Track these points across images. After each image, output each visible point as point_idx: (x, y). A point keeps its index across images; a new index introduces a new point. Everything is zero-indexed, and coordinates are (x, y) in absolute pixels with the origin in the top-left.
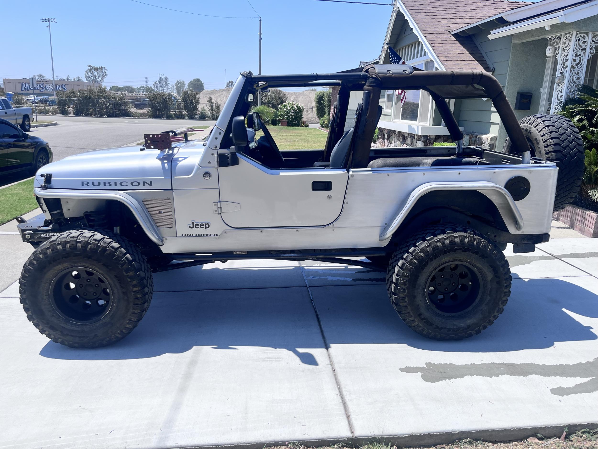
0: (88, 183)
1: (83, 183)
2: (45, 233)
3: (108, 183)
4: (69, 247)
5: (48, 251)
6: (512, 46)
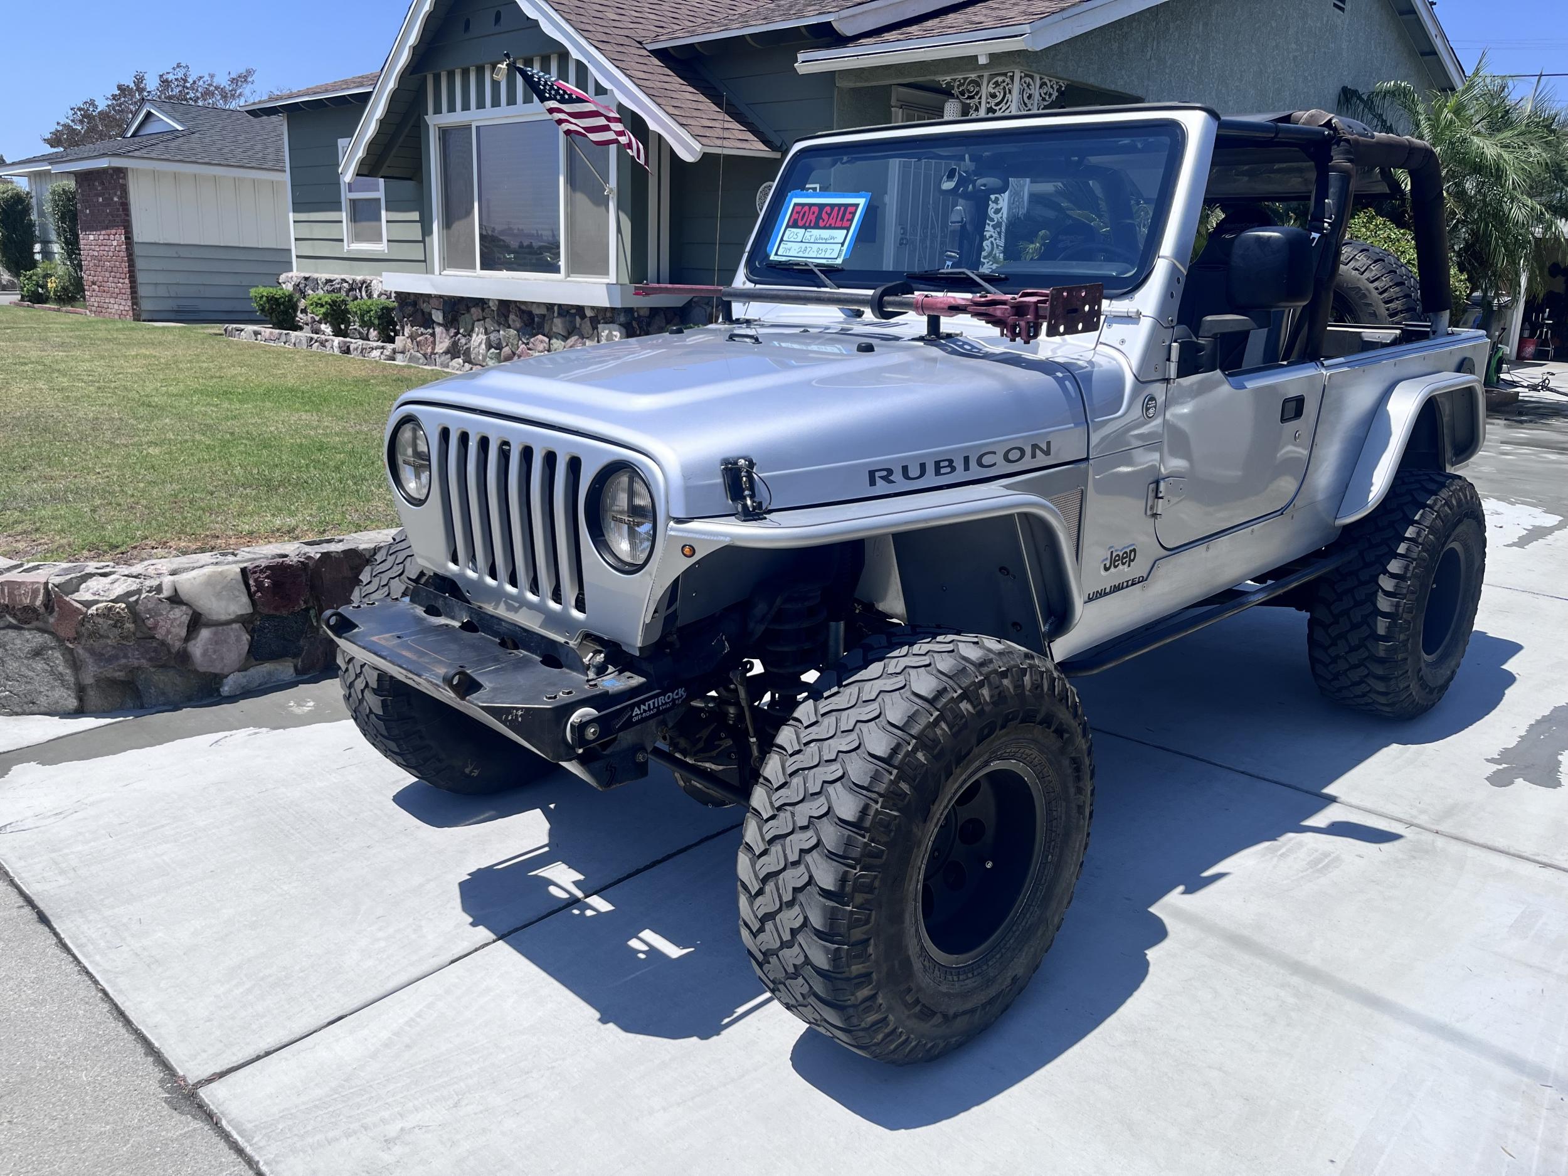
0: (890, 472)
1: (872, 474)
2: (643, 702)
3: (947, 463)
4: (988, 699)
5: (938, 732)
6: (836, 93)
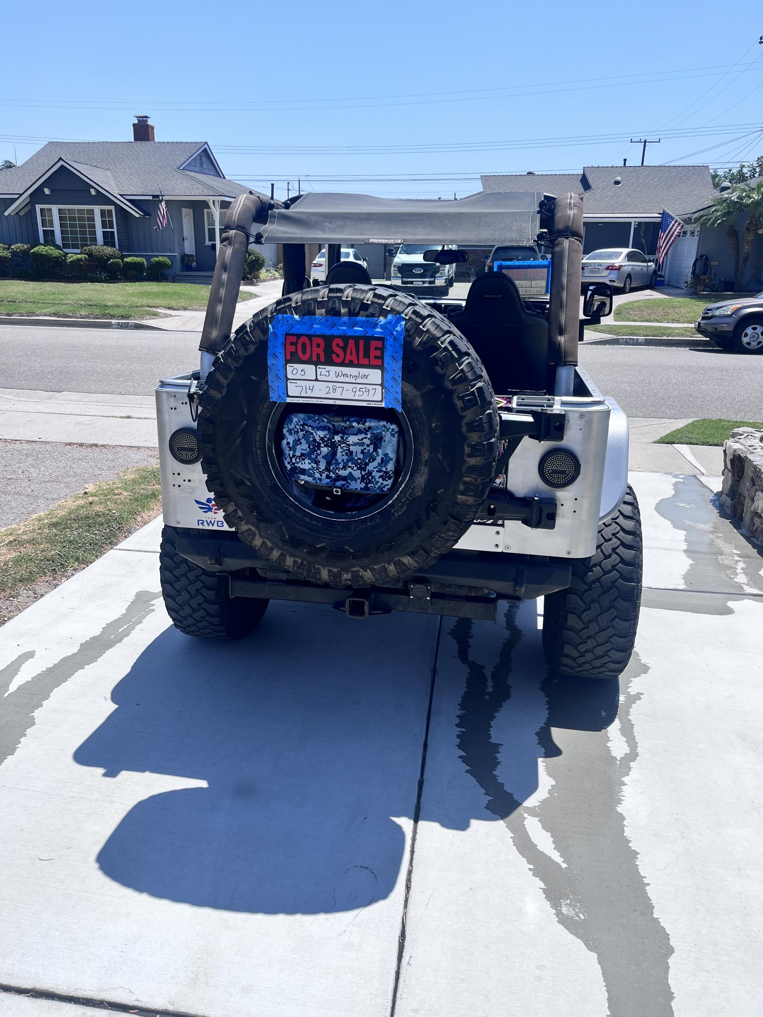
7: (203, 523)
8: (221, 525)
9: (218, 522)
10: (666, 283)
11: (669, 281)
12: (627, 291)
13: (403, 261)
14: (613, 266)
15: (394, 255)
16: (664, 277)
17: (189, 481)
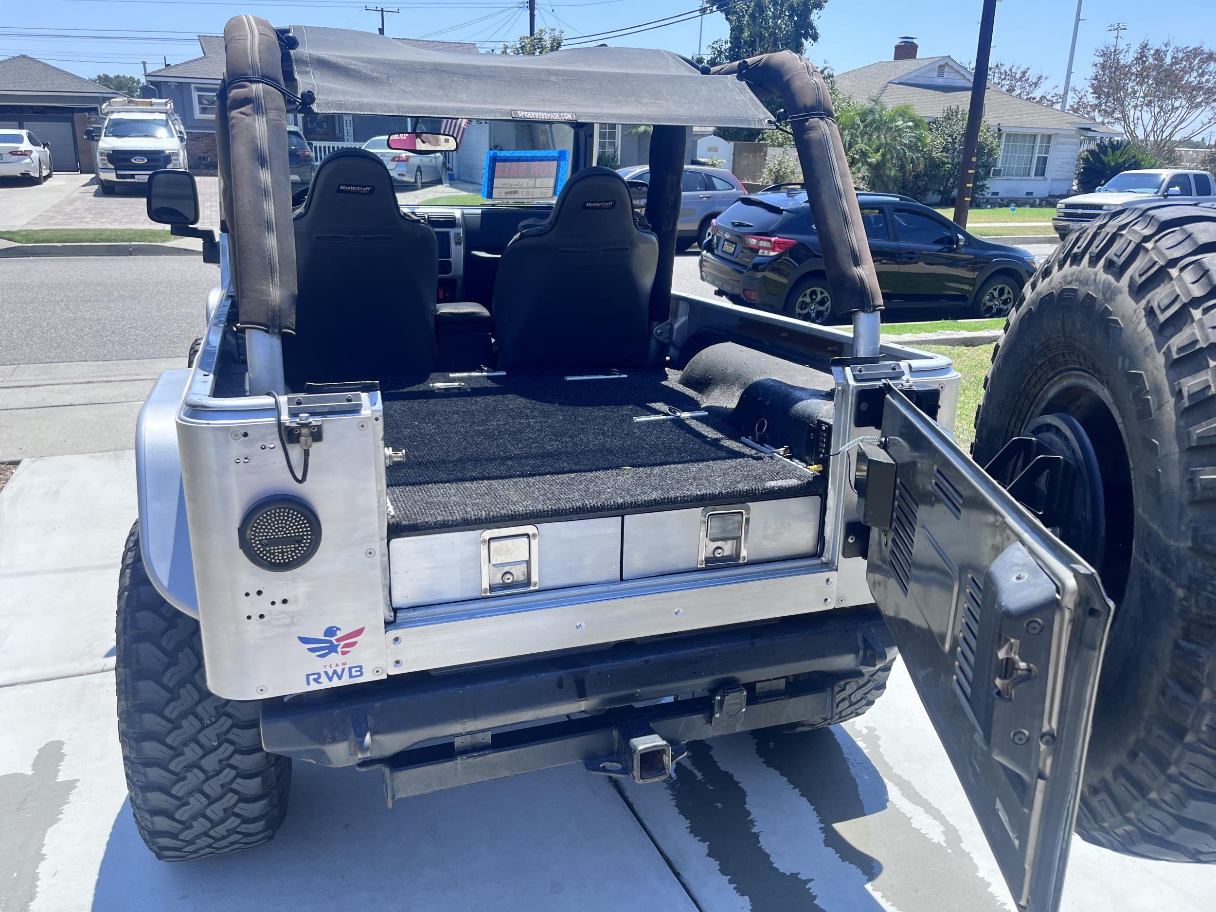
7: (319, 677)
8: (359, 673)
9: (350, 669)
10: (456, 177)
11: (459, 175)
12: (419, 187)
13: (114, 147)
14: (399, 157)
15: (96, 138)
16: (452, 170)
17: (285, 601)
